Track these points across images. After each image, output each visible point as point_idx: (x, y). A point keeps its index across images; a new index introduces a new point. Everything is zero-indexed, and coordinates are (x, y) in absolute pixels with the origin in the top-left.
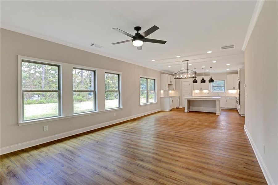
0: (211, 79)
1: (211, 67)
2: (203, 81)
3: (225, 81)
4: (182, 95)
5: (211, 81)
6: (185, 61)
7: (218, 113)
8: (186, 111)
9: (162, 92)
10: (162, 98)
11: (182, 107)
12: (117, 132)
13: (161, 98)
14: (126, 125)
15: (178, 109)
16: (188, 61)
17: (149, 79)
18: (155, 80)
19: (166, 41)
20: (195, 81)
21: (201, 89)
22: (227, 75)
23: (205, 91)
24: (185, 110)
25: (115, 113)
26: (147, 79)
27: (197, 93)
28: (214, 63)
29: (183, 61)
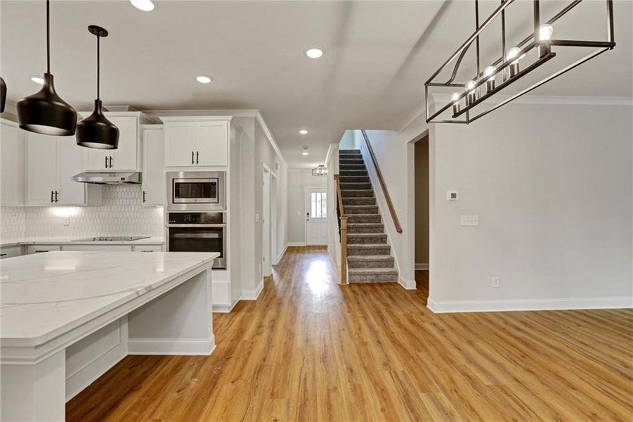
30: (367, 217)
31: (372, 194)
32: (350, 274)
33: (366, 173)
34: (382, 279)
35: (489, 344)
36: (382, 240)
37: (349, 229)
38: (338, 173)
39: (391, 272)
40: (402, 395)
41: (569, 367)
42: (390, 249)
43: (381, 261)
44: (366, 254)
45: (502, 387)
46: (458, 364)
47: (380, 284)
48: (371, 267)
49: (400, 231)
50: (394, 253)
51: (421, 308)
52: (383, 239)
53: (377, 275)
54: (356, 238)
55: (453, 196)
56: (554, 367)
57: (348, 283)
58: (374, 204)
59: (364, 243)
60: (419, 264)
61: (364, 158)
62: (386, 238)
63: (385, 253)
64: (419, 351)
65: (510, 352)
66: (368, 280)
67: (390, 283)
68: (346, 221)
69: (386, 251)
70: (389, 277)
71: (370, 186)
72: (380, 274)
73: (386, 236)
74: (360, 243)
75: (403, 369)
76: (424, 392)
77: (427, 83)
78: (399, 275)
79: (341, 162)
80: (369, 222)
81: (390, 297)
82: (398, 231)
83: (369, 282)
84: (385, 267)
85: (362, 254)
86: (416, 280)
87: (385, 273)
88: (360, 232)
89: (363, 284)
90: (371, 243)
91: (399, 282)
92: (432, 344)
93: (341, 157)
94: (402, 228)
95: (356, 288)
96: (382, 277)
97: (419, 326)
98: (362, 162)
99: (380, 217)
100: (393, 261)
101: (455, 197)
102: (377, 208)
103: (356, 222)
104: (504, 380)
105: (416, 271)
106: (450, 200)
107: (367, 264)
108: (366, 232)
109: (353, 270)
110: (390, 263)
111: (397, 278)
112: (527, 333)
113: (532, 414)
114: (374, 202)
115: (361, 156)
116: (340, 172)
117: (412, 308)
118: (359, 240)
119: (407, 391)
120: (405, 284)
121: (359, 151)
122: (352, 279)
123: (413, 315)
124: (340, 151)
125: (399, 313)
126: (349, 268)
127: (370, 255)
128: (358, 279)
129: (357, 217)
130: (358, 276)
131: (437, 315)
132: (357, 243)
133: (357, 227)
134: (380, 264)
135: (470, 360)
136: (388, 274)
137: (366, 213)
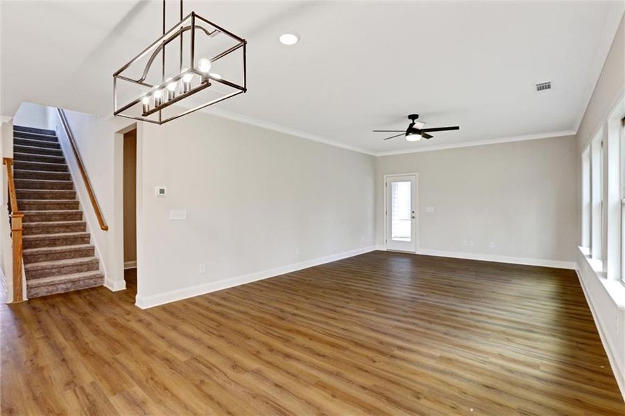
30: (61, 214)
31: (71, 186)
32: (29, 288)
33: (63, 161)
34: (81, 286)
35: (192, 324)
36: (83, 240)
37: (26, 230)
38: (11, 156)
39: (94, 275)
40: (86, 409)
41: (249, 324)
42: (94, 250)
43: (81, 264)
44: (58, 259)
45: (195, 359)
46: (159, 351)
47: (78, 292)
48: (66, 274)
49: (106, 229)
50: (99, 253)
51: (128, 307)
52: (85, 239)
53: (73, 282)
54: (44, 239)
55: (162, 191)
56: (240, 327)
57: (25, 299)
58: (74, 198)
59: (55, 245)
60: (129, 263)
61: (60, 142)
62: (89, 237)
63: (87, 255)
64: (118, 353)
65: (208, 326)
66: (61, 289)
67: (92, 289)
68: (20, 220)
69: (90, 252)
70: (91, 281)
71: (68, 177)
72: (79, 280)
73: (89, 234)
74: (48, 245)
75: (92, 380)
76: (115, 394)
77: (116, 75)
78: (106, 276)
79: (15, 142)
80: (65, 220)
81: (91, 304)
82: (102, 229)
83: (63, 292)
84: (86, 271)
85: (51, 260)
86: (125, 279)
87: (86, 278)
88: (49, 233)
89: (52, 297)
90: (67, 244)
91: (105, 285)
92: (134, 341)
93: (15, 134)
94: (108, 225)
95: (38, 304)
96: (81, 283)
97: (122, 327)
98: (58, 147)
99: (81, 214)
100: (98, 263)
101: (164, 193)
102: (78, 203)
103: (42, 221)
104: (198, 350)
105: (125, 270)
106: (159, 196)
107: (60, 270)
108: (59, 232)
109: (34, 282)
110: (94, 265)
111: (103, 281)
112: (225, 306)
113: (216, 370)
114: (73, 195)
115: (56, 139)
116: (15, 155)
117: (117, 310)
118: (48, 242)
119: (95, 401)
120: (112, 286)
121: (54, 133)
122: (33, 292)
123: (115, 317)
124: (15, 128)
125: (99, 320)
126: (27, 279)
127: (64, 259)
128: (43, 292)
129: (45, 214)
130: (42, 288)
131: (145, 310)
132: (45, 246)
133: (44, 226)
134: (78, 268)
135: (172, 344)
136: (90, 278)
137: (61, 209)
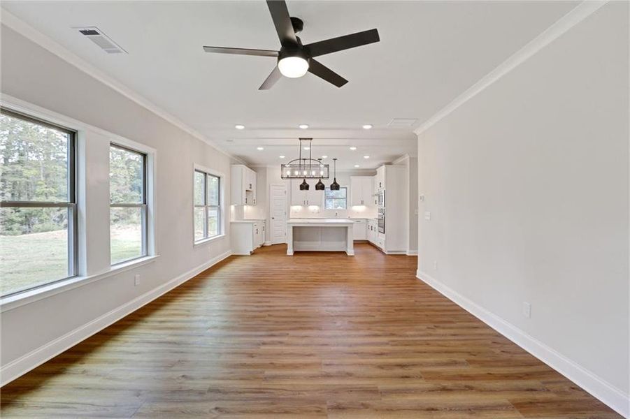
0: (335, 183)
1: (335, 159)
2: (320, 187)
3: (346, 188)
4: (271, 216)
5: (335, 187)
6: (305, 139)
7: (350, 252)
8: (290, 252)
9: (233, 208)
10: (233, 223)
11: (270, 244)
12: (171, 335)
13: (231, 223)
14: (178, 307)
15: (264, 249)
16: (311, 139)
17: (210, 175)
18: (219, 178)
19: (347, 82)
20: (304, 187)
21: (306, 204)
22: (352, 177)
23: (313, 208)
24: (288, 251)
25: (137, 276)
26: (206, 174)
27: (296, 212)
28: (352, 151)
29: (300, 139)
